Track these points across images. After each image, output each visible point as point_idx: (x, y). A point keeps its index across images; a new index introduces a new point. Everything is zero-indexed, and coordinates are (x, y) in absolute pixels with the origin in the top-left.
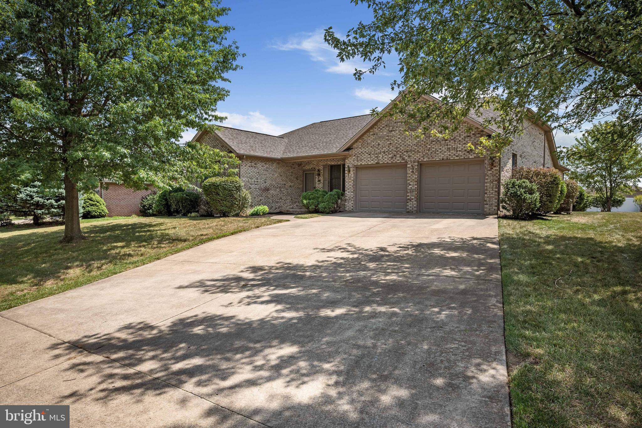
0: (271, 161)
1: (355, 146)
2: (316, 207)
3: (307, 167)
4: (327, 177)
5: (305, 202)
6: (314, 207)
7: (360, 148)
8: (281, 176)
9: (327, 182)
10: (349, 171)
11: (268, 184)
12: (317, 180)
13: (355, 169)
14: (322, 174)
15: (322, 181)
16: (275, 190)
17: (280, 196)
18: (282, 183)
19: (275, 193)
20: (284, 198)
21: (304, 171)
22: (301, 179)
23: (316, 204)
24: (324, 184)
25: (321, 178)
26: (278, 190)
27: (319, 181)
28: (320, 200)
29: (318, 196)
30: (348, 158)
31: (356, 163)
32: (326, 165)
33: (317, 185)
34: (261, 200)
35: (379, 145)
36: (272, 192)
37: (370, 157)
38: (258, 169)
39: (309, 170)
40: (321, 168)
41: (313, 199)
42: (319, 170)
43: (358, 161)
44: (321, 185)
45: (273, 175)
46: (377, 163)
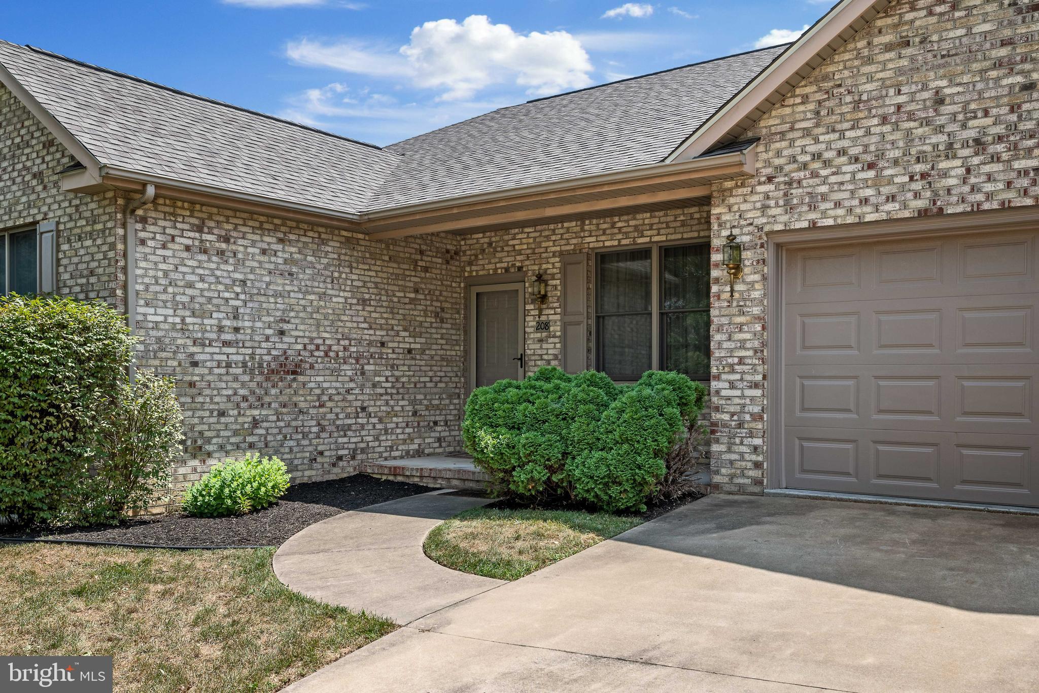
0: (313, 226)
1: (771, 123)
2: (552, 470)
3: (485, 267)
4: (582, 308)
5: (487, 439)
6: (541, 474)
7: (807, 132)
8: (364, 302)
9: (582, 330)
10: (736, 268)
11: (292, 344)
12: (531, 322)
13: (769, 254)
14: (554, 295)
15: (556, 329)
16: (334, 372)
17: (357, 398)
18: (368, 335)
19: (331, 385)
20: (378, 407)
21: (470, 283)
22: (459, 319)
23: (556, 453)
24: (564, 339)
25: (553, 316)
26: (348, 370)
27: (543, 326)
28: (575, 430)
29: (565, 406)
30: (725, 193)
31: (780, 220)
32: (578, 250)
33: (532, 347)
34: (255, 423)
35: (940, 101)
36: (315, 380)
37: (877, 183)
38: (240, 263)
39: (492, 279)
40: (553, 266)
41: (537, 423)
42: (540, 278)
43: (789, 208)
44: (552, 347)
45: (322, 296)
46: (923, 214)
